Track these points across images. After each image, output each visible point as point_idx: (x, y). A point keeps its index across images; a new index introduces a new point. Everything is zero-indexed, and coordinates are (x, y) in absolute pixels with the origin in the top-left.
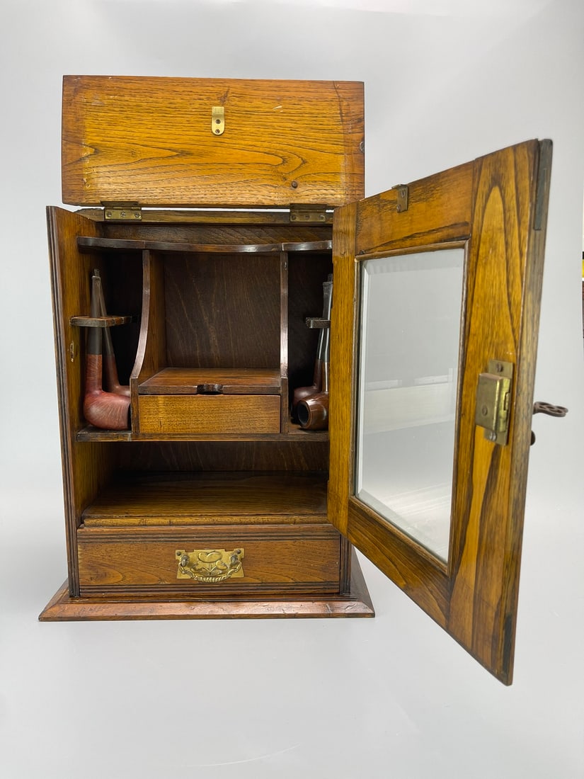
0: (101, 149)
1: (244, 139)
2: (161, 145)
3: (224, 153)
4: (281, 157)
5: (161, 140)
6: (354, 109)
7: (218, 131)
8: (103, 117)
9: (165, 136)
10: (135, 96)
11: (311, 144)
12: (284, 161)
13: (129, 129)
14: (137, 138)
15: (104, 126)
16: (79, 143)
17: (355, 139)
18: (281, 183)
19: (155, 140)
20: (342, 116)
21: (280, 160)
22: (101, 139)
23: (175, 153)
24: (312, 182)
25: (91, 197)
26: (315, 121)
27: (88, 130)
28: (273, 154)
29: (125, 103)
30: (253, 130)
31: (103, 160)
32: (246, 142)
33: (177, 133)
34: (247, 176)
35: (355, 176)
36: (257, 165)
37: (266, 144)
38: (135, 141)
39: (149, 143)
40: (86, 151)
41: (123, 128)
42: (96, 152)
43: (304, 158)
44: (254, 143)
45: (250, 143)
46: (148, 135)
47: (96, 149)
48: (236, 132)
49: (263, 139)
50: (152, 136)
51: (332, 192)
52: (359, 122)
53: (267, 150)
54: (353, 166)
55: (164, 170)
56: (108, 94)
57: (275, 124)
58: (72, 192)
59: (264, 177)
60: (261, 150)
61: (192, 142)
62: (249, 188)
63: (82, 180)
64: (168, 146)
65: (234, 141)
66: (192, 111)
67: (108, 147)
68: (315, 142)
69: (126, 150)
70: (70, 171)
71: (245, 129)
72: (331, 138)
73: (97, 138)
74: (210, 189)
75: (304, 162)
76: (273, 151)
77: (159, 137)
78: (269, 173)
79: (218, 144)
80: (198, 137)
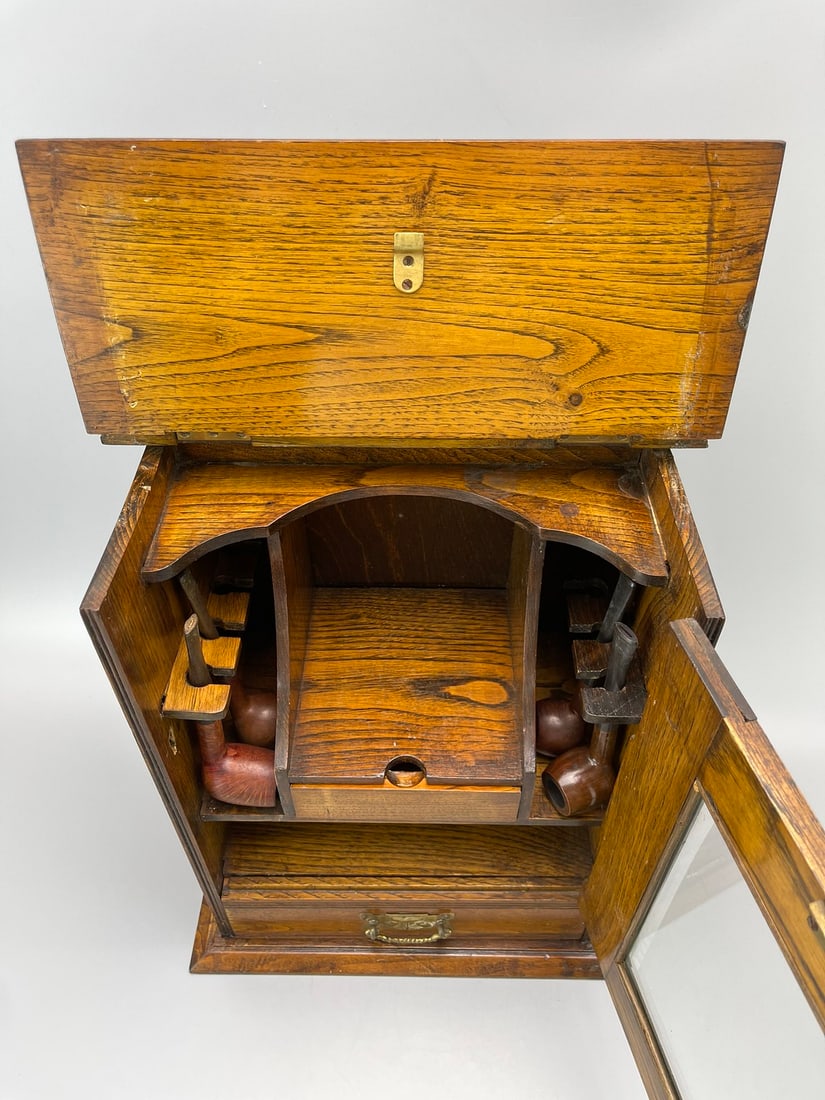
0: (146, 328)
1: (467, 301)
2: (279, 318)
3: (423, 332)
4: (552, 342)
5: (277, 306)
6: (746, 219)
7: (408, 284)
8: (135, 252)
9: (287, 297)
10: (202, 198)
11: (623, 309)
12: (559, 349)
13: (202, 282)
14: (221, 302)
15: (144, 275)
16: (97, 317)
17: (730, 295)
18: (545, 396)
19: (261, 305)
20: (710, 240)
21: (549, 348)
22: (143, 305)
23: (312, 336)
24: (616, 392)
25: (144, 424)
26: (643, 252)
27: (107, 285)
28: (533, 335)
29: (184, 216)
30: (492, 278)
31: (156, 352)
32: (473, 308)
33: (313, 287)
34: (473, 381)
35: (714, 379)
36: (495, 361)
37: (517, 312)
38: (219, 310)
39: (252, 314)
40: (113, 332)
41: (187, 280)
42: (137, 335)
43: (605, 342)
44: (491, 310)
45: (483, 309)
46: (247, 295)
47: (134, 329)
48: (452, 283)
49: (513, 300)
50: (257, 296)
51: (658, 413)
52: (749, 253)
53: (521, 326)
54: (713, 357)
55: (292, 372)
56: (136, 194)
57: (543, 262)
58: (103, 416)
59: (511, 384)
60: (507, 324)
61: (348, 310)
62: (476, 407)
63: (120, 392)
64: (296, 319)
65: (446, 307)
66: (344, 234)
67: (159, 324)
68: (635, 305)
69: (203, 329)
70: (88, 375)
71: (471, 276)
72: (675, 295)
73: (133, 303)
74: (394, 410)
75: (603, 351)
76: (535, 327)
77: (274, 298)
78: (522, 375)
79: (410, 314)
80: (362, 299)
